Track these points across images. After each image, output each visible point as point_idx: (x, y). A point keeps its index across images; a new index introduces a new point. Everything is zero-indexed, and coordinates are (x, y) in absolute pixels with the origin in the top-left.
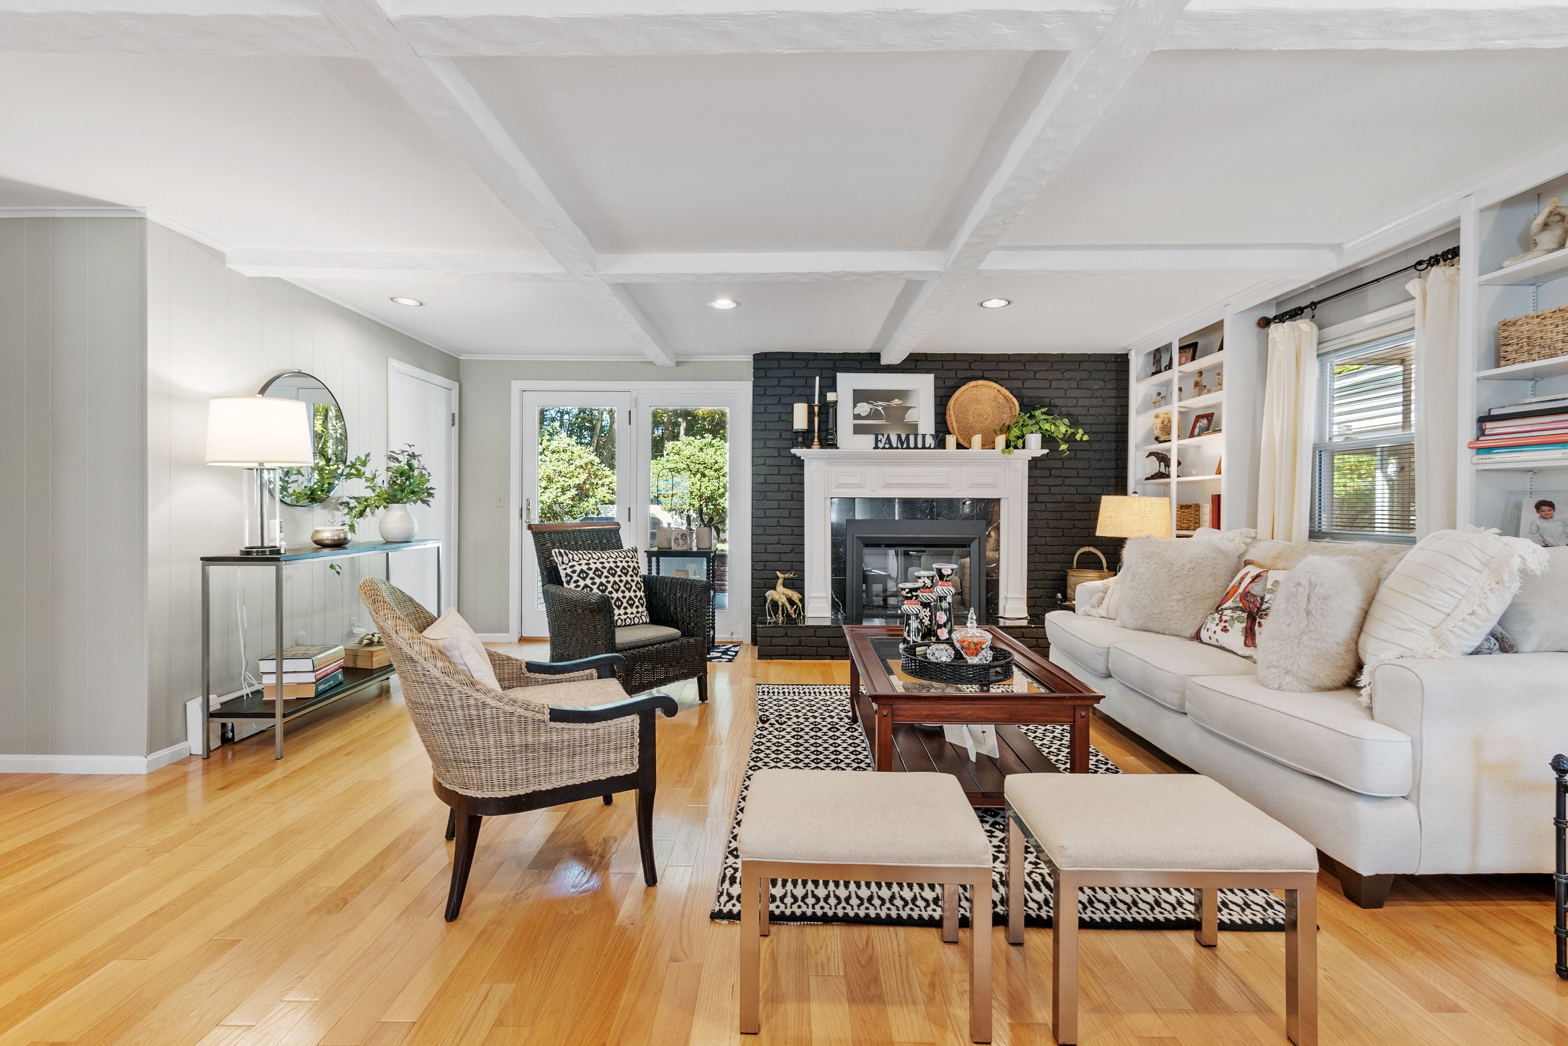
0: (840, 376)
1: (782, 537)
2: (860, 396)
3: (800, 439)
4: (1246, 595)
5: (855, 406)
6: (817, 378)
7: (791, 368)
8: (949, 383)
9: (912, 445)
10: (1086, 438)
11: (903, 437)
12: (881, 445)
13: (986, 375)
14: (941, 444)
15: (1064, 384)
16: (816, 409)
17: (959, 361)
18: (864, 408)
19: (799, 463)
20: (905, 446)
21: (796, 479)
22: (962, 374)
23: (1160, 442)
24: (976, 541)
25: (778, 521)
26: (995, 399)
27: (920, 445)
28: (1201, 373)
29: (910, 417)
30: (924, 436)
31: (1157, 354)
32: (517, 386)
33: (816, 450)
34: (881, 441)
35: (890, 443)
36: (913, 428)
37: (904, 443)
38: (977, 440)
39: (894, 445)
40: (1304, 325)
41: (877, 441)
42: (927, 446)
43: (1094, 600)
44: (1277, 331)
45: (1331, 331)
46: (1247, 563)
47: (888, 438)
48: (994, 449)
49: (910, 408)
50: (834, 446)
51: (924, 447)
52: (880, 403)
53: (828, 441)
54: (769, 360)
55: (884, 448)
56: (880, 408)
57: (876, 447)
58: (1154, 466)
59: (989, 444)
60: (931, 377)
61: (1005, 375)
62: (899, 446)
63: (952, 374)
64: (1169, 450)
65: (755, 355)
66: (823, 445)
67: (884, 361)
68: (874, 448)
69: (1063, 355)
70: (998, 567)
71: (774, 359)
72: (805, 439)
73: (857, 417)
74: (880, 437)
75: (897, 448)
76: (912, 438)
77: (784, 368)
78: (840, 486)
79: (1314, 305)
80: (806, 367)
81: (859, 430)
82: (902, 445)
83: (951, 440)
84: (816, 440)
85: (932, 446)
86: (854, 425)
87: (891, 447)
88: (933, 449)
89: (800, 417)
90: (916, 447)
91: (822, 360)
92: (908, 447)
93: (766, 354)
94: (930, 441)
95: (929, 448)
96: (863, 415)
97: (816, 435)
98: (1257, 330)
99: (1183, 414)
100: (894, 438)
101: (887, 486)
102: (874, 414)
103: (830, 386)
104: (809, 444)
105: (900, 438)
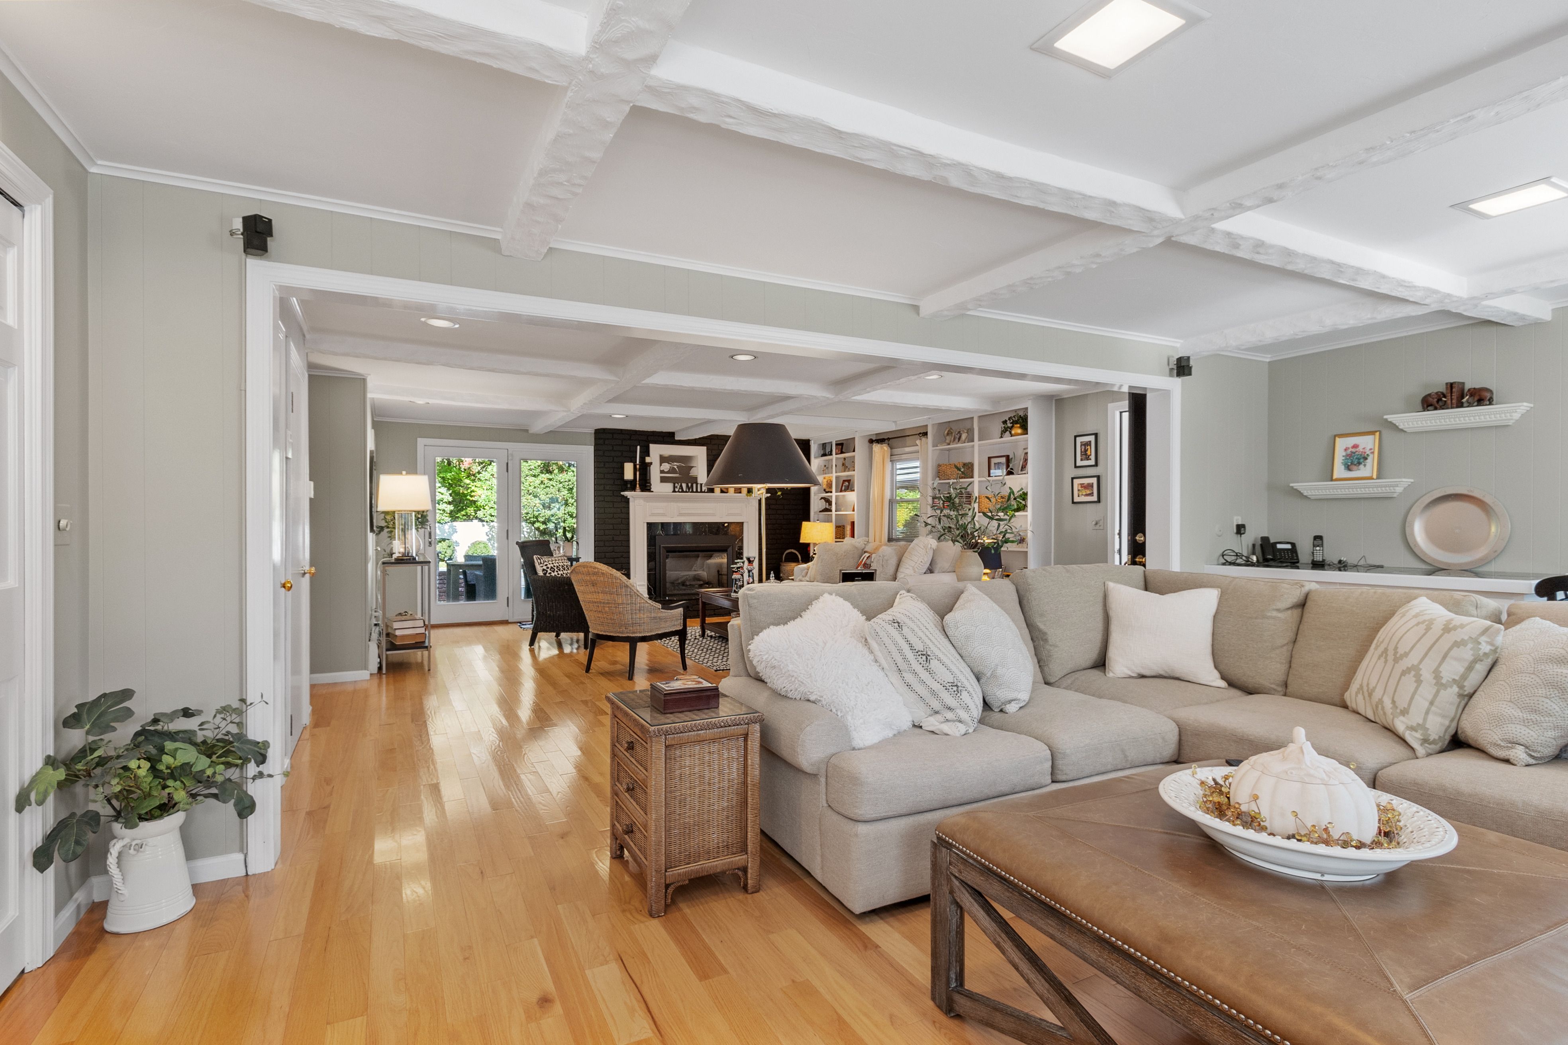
0: (652, 446)
1: (615, 548)
2: (663, 459)
3: (629, 486)
4: (865, 564)
5: (661, 465)
6: (638, 447)
7: (620, 440)
8: (714, 452)
9: (695, 490)
11: (690, 485)
12: (677, 490)
14: (711, 490)
16: (638, 467)
17: (719, 440)
18: (666, 466)
19: (627, 500)
21: (624, 511)
23: (827, 492)
24: (731, 548)
25: (613, 538)
27: (699, 490)
28: (845, 459)
29: (693, 472)
30: (701, 485)
31: (824, 445)
32: (421, 442)
33: (638, 493)
34: (676, 487)
35: (682, 489)
36: (695, 480)
37: (690, 489)
38: (732, 487)
39: (685, 490)
40: (885, 447)
41: (674, 487)
43: (803, 574)
44: (876, 447)
45: (896, 451)
46: (865, 552)
47: (681, 486)
48: (740, 493)
49: (693, 467)
50: (649, 490)
51: (701, 492)
52: (675, 464)
53: (645, 486)
54: (603, 434)
55: (679, 492)
56: (675, 467)
57: (674, 491)
58: (823, 505)
60: (705, 448)
62: (687, 490)
63: (717, 447)
64: (831, 496)
65: (596, 430)
66: (642, 490)
67: (677, 438)
71: (606, 434)
72: (631, 486)
73: (662, 472)
74: (676, 485)
75: (686, 492)
76: (694, 485)
77: (616, 440)
78: (653, 515)
79: (889, 439)
80: (630, 439)
81: (663, 480)
82: (689, 490)
84: (638, 486)
85: (706, 491)
86: (661, 477)
87: (683, 491)
88: (707, 493)
89: (629, 471)
90: (697, 492)
91: (641, 435)
92: (692, 492)
93: (601, 430)
94: (705, 488)
95: (704, 492)
96: (666, 471)
97: (638, 483)
98: (867, 444)
99: (837, 478)
100: (684, 485)
101: (681, 515)
102: (672, 471)
103: (646, 452)
104: (633, 489)
105: (687, 486)
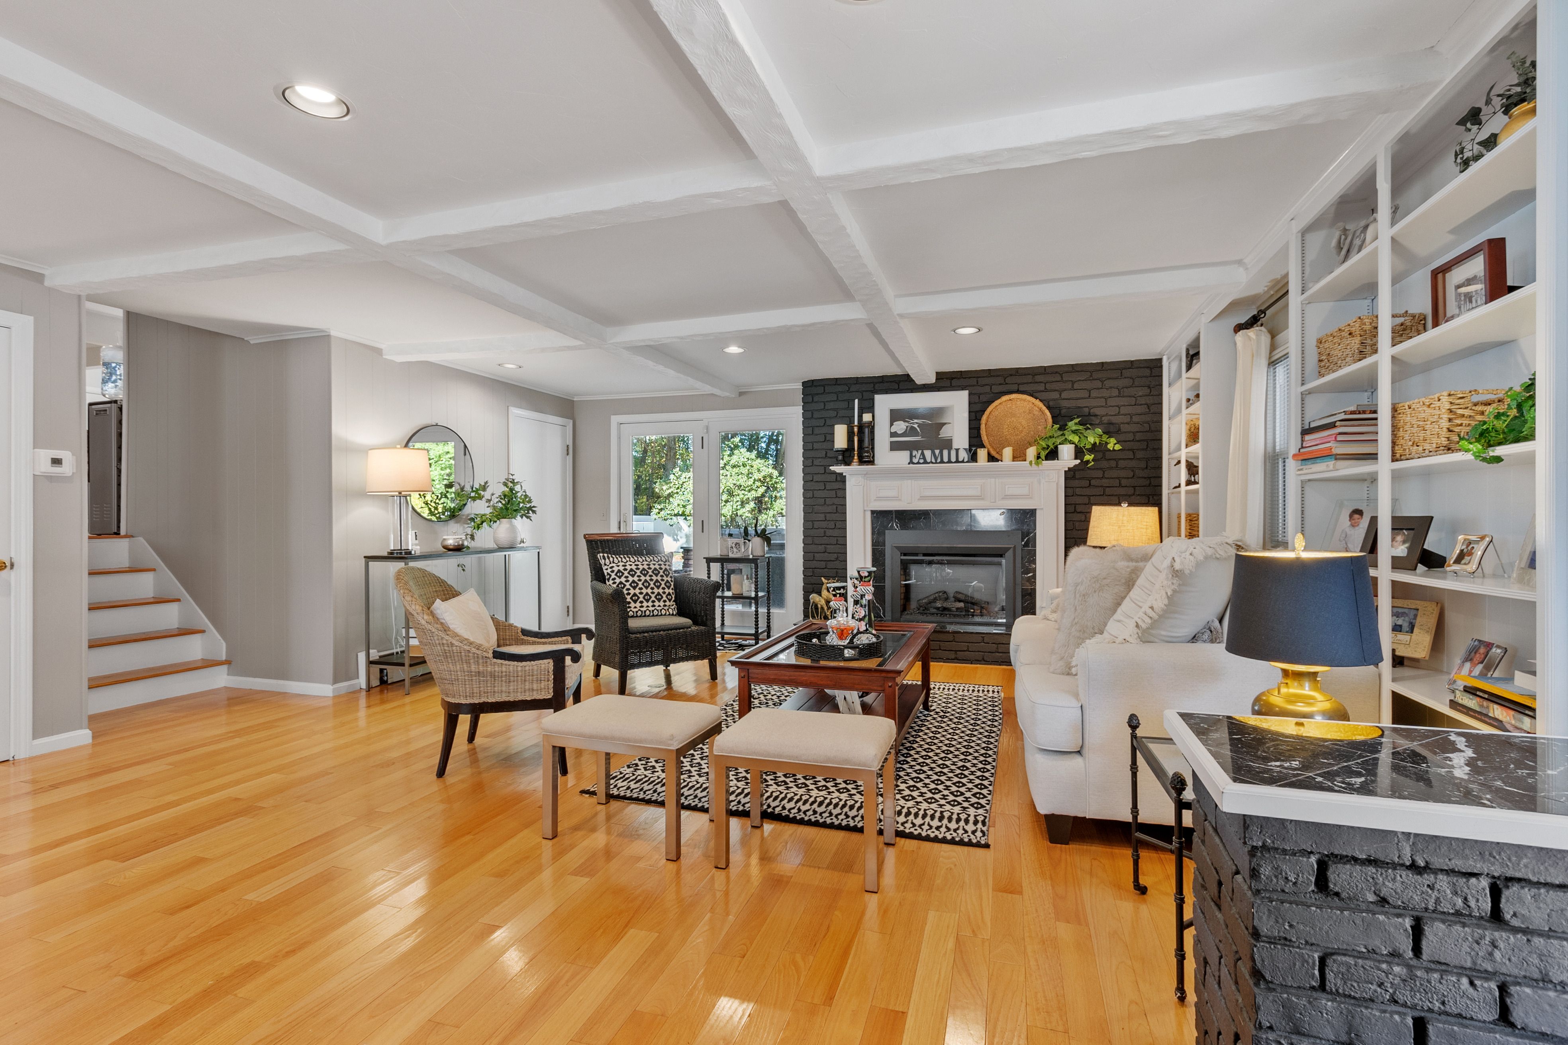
0: (878, 397)
1: (828, 546)
2: (896, 415)
3: (840, 457)
5: (891, 425)
6: (856, 401)
7: (835, 393)
8: (984, 398)
9: (946, 459)
10: (1118, 447)
11: (937, 452)
12: (915, 460)
13: (1022, 388)
14: (974, 458)
15: (1105, 393)
17: (994, 376)
18: (900, 426)
19: (841, 479)
20: (939, 460)
21: (840, 493)
22: (996, 389)
24: (1011, 552)
25: (825, 532)
26: (1030, 412)
27: (953, 459)
29: (945, 433)
30: (957, 450)
32: (615, 419)
33: (855, 467)
34: (915, 456)
35: (924, 458)
36: (947, 444)
37: (938, 458)
38: (1008, 452)
39: (929, 460)
41: (911, 456)
42: (960, 460)
44: (1244, 341)
47: (923, 454)
48: (1024, 460)
49: (945, 424)
50: (871, 462)
51: (957, 461)
52: (916, 421)
53: (866, 457)
54: (816, 386)
55: (918, 463)
56: (916, 426)
57: (911, 462)
59: (1018, 456)
60: (965, 393)
61: (1041, 387)
62: (933, 461)
63: (987, 389)
65: (803, 383)
66: (862, 462)
67: (917, 381)
68: (909, 464)
69: (1103, 363)
70: (1034, 577)
71: (819, 386)
72: (846, 457)
73: (893, 435)
74: (914, 453)
75: (931, 463)
76: (945, 452)
77: (829, 393)
78: (879, 499)
80: (847, 391)
81: (895, 447)
82: (937, 460)
83: (982, 453)
84: (856, 457)
85: (966, 460)
86: (891, 442)
87: (925, 462)
88: (967, 462)
89: (840, 437)
90: (950, 462)
91: (862, 383)
92: (942, 462)
93: (813, 381)
94: (963, 455)
95: (963, 462)
96: (899, 432)
97: (856, 452)
98: (1233, 334)
100: (928, 453)
101: (923, 498)
102: (911, 431)
103: (868, 406)
104: (847, 462)
105: (933, 453)
